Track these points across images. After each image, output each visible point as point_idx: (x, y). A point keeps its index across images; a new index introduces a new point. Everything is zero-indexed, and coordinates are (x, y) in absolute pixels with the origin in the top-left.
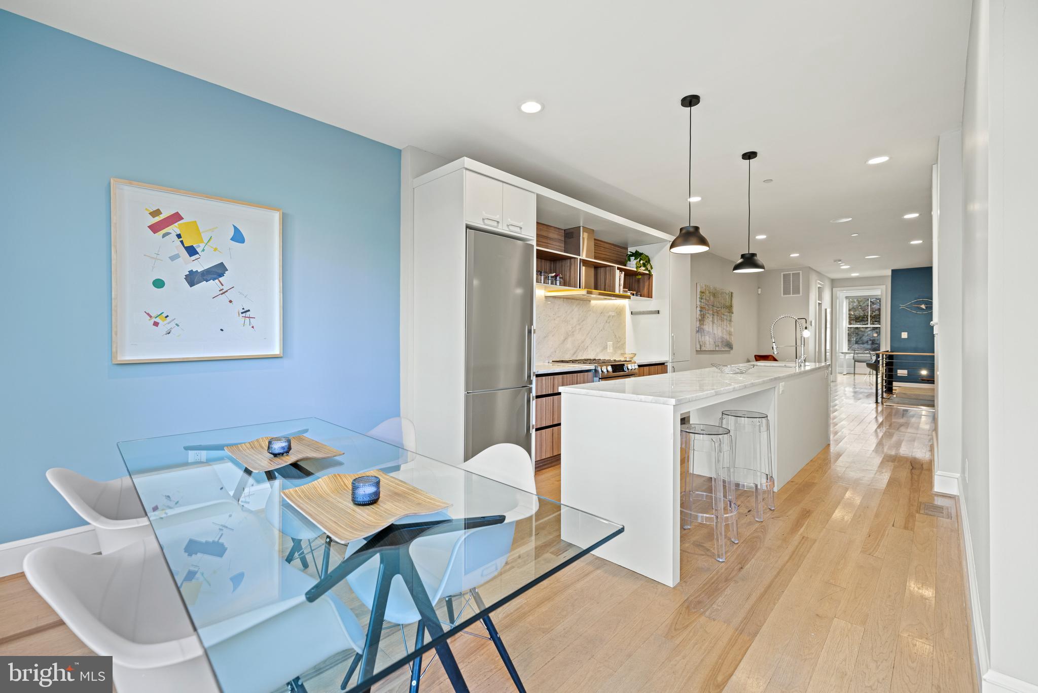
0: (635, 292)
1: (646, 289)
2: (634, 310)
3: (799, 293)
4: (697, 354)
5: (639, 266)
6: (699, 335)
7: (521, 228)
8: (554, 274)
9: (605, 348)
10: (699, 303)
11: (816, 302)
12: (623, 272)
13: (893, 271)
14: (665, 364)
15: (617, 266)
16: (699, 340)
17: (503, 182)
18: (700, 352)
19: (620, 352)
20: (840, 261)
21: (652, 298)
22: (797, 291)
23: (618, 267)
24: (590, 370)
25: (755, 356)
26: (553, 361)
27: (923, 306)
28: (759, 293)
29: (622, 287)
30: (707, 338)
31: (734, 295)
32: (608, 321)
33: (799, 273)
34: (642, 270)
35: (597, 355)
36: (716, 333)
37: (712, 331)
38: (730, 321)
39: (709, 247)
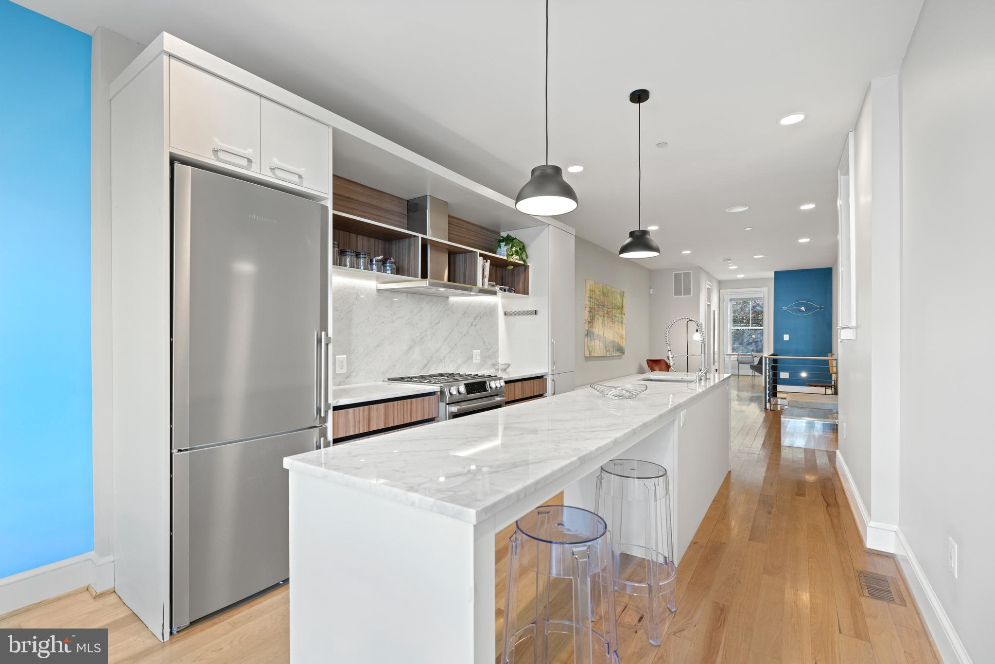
0: (507, 288)
1: (521, 283)
2: (508, 310)
3: (689, 294)
4: (586, 361)
5: (511, 253)
6: (587, 339)
7: (300, 177)
8: (380, 258)
9: (470, 358)
10: (588, 303)
11: (705, 303)
12: (489, 261)
13: (776, 273)
14: (544, 377)
15: (479, 251)
16: (588, 345)
17: (261, 96)
18: (589, 358)
19: (490, 362)
20: (730, 260)
21: (528, 294)
22: (687, 292)
23: (480, 253)
24: (435, 392)
25: (647, 361)
26: (389, 379)
27: (803, 309)
28: (651, 293)
29: (486, 280)
30: (597, 342)
31: (625, 294)
32: (474, 323)
33: (690, 272)
34: (515, 259)
35: (458, 367)
36: (607, 336)
37: (602, 335)
38: (622, 323)
39: (577, 201)
